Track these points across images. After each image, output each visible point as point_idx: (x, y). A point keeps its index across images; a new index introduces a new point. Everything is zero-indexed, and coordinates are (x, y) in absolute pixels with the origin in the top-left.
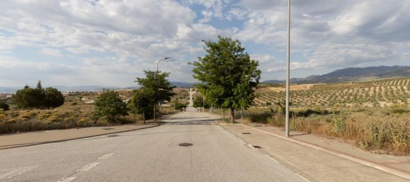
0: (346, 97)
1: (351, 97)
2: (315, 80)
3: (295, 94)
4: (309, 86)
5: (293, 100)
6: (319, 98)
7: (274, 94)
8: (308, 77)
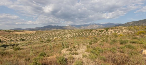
0: (46, 36)
1: (48, 36)
2: (38, 29)
3: (27, 35)
4: (35, 32)
5: (26, 38)
6: (37, 37)
7: (17, 35)
8: (35, 28)
